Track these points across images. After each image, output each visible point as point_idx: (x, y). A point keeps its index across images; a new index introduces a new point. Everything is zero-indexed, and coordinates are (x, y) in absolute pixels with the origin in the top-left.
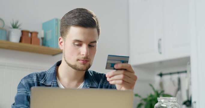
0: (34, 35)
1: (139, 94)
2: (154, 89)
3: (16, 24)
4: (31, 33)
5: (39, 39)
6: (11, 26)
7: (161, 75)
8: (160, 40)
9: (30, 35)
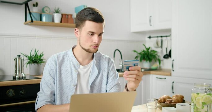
0: (69, 17)
1: (137, 51)
2: (145, 47)
3: (58, 10)
4: (68, 15)
5: (73, 19)
6: (55, 12)
7: (150, 37)
8: (151, 16)
9: (67, 16)
